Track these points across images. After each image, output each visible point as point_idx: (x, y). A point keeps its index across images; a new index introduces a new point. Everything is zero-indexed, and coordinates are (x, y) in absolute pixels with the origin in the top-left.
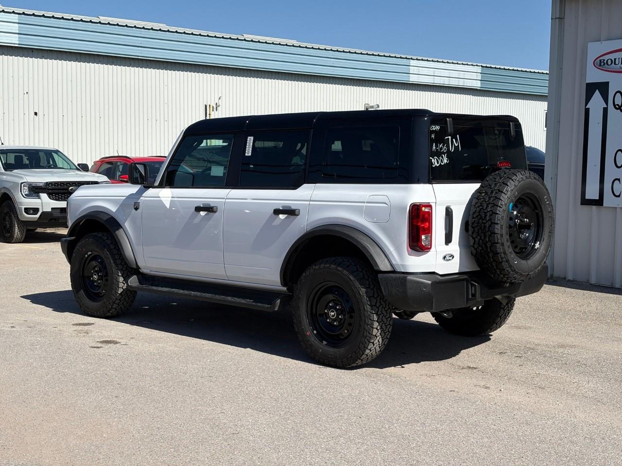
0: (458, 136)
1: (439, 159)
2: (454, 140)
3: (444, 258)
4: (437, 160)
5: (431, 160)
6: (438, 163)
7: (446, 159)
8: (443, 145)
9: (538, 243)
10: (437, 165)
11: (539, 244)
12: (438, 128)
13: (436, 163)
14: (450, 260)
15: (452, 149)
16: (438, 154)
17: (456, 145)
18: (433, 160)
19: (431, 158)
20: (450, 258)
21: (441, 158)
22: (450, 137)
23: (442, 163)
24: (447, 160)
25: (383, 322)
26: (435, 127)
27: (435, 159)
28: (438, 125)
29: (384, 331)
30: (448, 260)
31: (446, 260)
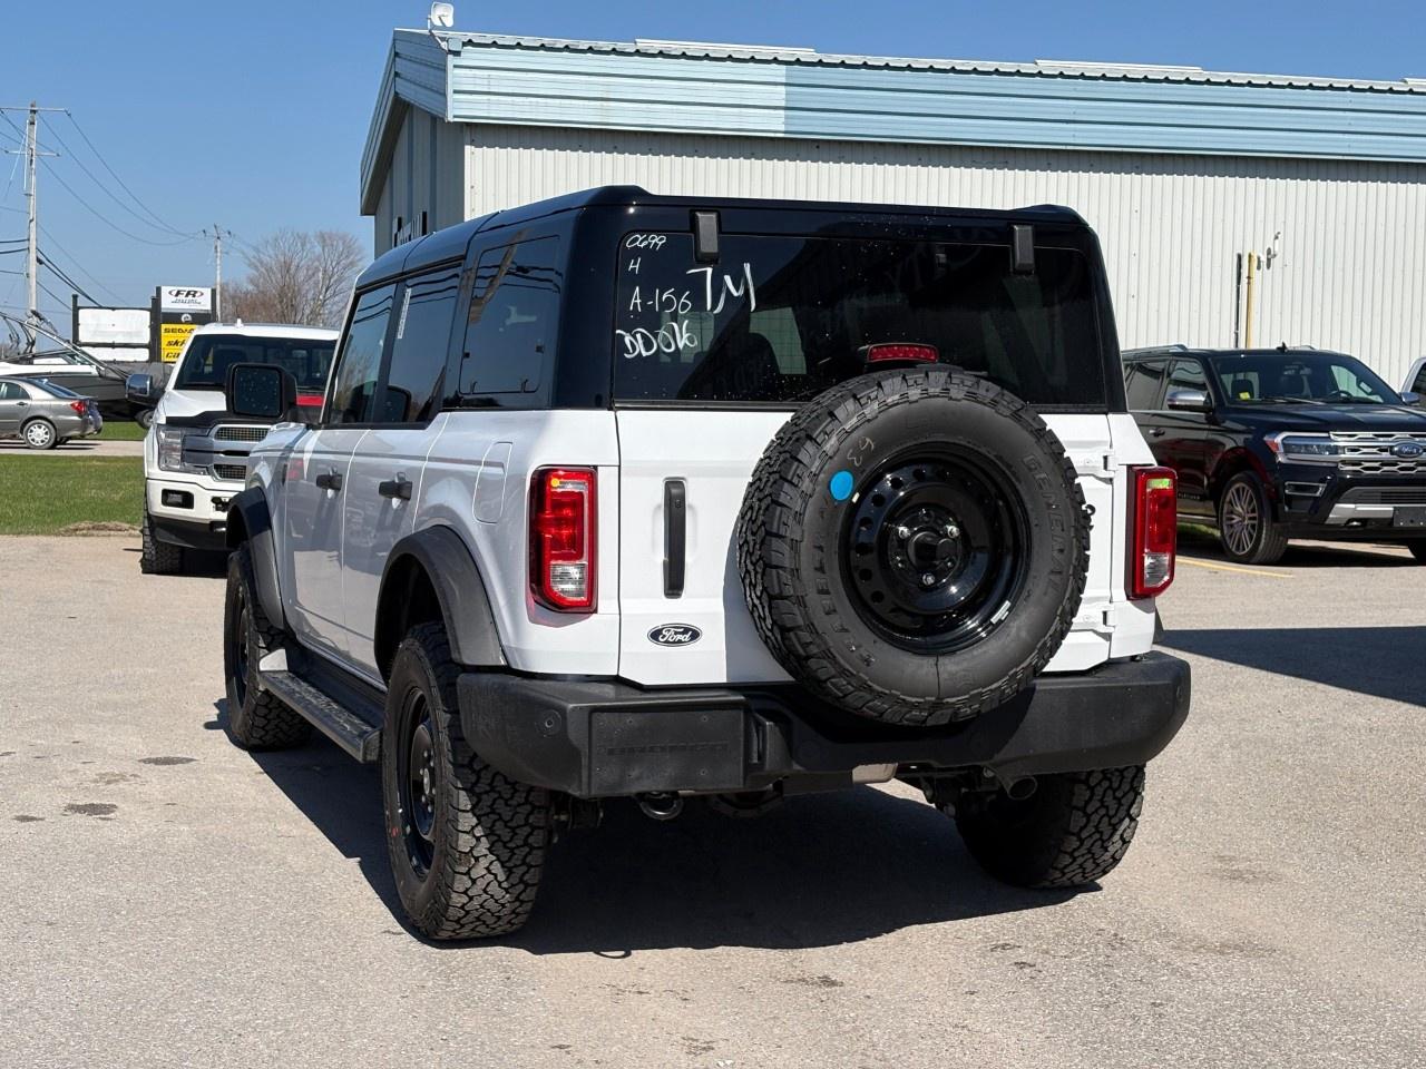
0: (747, 267)
1: (656, 336)
2: (728, 279)
3: (655, 635)
4: (643, 335)
5: (622, 337)
6: (648, 345)
7: (685, 336)
8: (678, 295)
9: (1007, 604)
10: (644, 354)
11: (1010, 610)
12: (658, 240)
13: (640, 347)
14: (680, 641)
15: (715, 305)
16: (653, 320)
17: (735, 294)
18: (628, 339)
19: (618, 331)
20: (679, 637)
21: (662, 332)
22: (709, 271)
23: (669, 346)
24: (690, 339)
25: (496, 817)
26: (646, 239)
27: (638, 336)
28: (658, 232)
29: (505, 844)
30: (674, 642)
31: (666, 642)
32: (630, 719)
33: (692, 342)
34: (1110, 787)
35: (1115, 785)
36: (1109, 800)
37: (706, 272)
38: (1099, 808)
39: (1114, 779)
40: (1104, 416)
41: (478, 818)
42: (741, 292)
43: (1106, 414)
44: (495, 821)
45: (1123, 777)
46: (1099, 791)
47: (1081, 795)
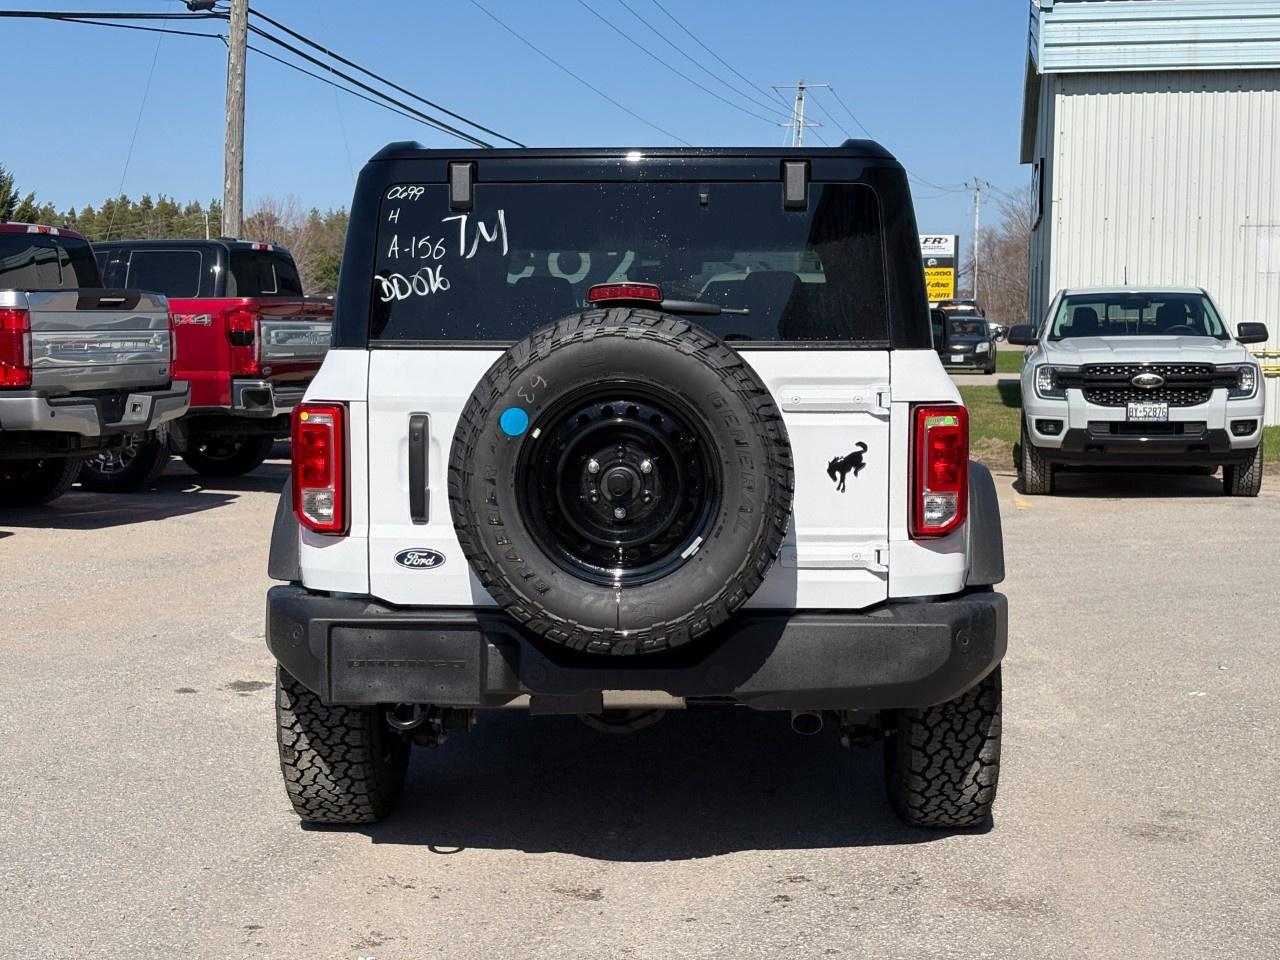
0: (501, 214)
1: (411, 281)
2: (481, 225)
3: (401, 558)
4: (400, 281)
5: (380, 282)
6: (403, 290)
7: (439, 279)
8: (433, 242)
9: (699, 540)
10: (400, 297)
11: (701, 546)
12: (417, 191)
13: (396, 291)
15: (468, 249)
16: (409, 266)
17: (488, 239)
18: (385, 284)
19: (377, 277)
21: (417, 277)
22: (464, 218)
23: (422, 290)
24: (443, 283)
25: (313, 716)
26: (406, 191)
27: (395, 281)
28: (417, 184)
29: (323, 741)
30: (418, 566)
31: (411, 565)
33: (444, 286)
34: (951, 729)
35: (958, 727)
36: (951, 741)
37: (460, 219)
38: (941, 749)
39: (955, 721)
40: (886, 353)
41: (298, 716)
42: (495, 237)
43: (889, 350)
44: (312, 720)
45: (966, 720)
46: (939, 732)
47: (919, 735)
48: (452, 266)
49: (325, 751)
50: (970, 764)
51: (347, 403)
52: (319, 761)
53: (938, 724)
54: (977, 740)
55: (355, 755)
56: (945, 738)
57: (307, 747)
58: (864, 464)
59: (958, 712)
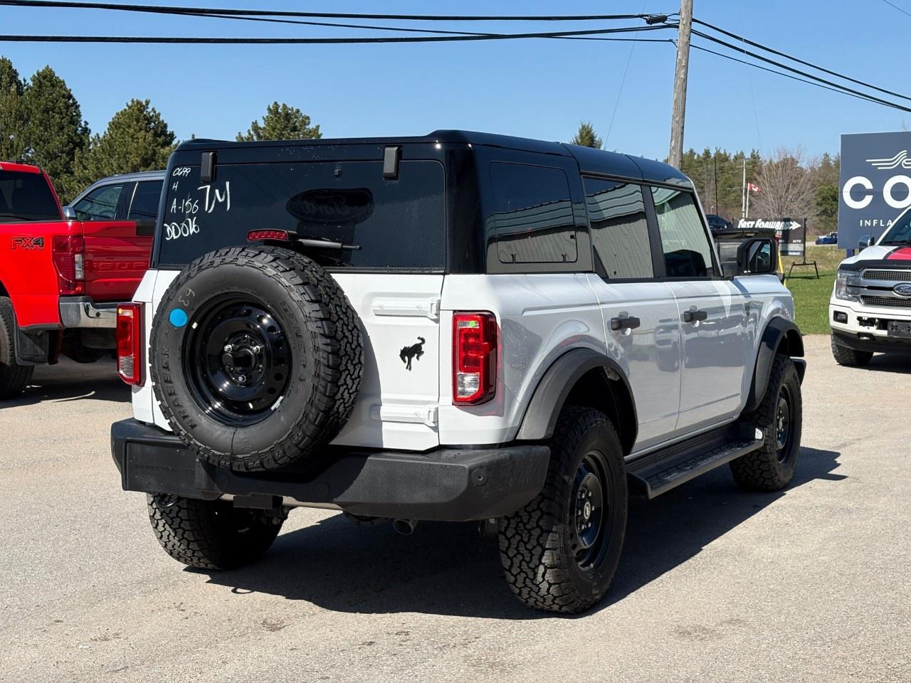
0: (228, 184)
1: (180, 226)
2: (217, 191)
4: (175, 227)
5: (166, 227)
6: (177, 233)
7: (194, 226)
8: (192, 202)
9: (281, 398)
10: (175, 237)
12: (187, 171)
13: (173, 234)
15: (209, 207)
16: (180, 218)
17: (220, 200)
18: (169, 229)
19: (165, 225)
21: (184, 224)
22: (209, 187)
23: (185, 233)
24: (196, 228)
26: (181, 171)
27: (173, 227)
28: (187, 166)
29: (168, 514)
32: (148, 449)
33: (197, 230)
37: (206, 189)
38: (517, 554)
40: (442, 276)
41: (154, 497)
42: (223, 199)
43: (444, 274)
46: (514, 542)
47: (503, 543)
48: (201, 218)
49: (170, 522)
50: (537, 566)
51: (144, 303)
52: (167, 526)
53: (513, 536)
54: (539, 549)
55: (186, 525)
56: (518, 546)
57: (160, 518)
58: (423, 352)
59: (526, 529)
